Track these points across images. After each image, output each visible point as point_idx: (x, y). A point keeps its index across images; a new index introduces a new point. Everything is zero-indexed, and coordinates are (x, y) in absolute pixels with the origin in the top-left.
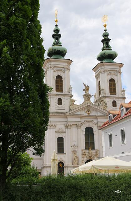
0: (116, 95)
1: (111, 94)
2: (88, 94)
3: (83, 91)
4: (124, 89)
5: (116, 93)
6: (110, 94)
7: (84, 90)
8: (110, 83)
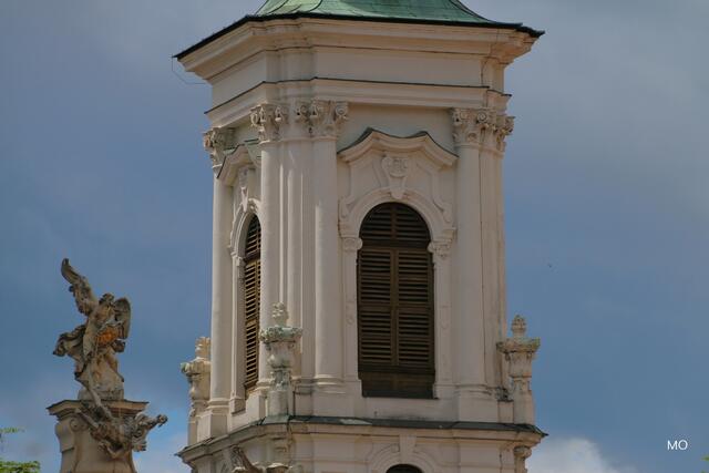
0: (428, 394)
1: (369, 391)
2: (113, 396)
3: (60, 352)
4: (519, 324)
5: (432, 373)
6: (358, 387)
7: (69, 344)
8: (364, 261)
